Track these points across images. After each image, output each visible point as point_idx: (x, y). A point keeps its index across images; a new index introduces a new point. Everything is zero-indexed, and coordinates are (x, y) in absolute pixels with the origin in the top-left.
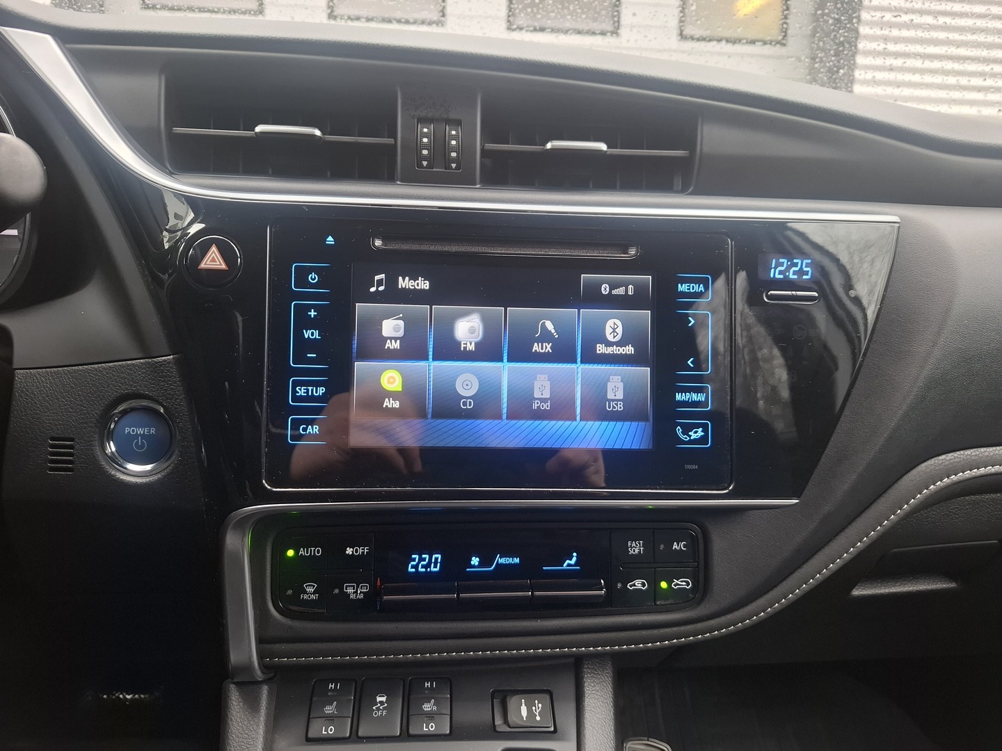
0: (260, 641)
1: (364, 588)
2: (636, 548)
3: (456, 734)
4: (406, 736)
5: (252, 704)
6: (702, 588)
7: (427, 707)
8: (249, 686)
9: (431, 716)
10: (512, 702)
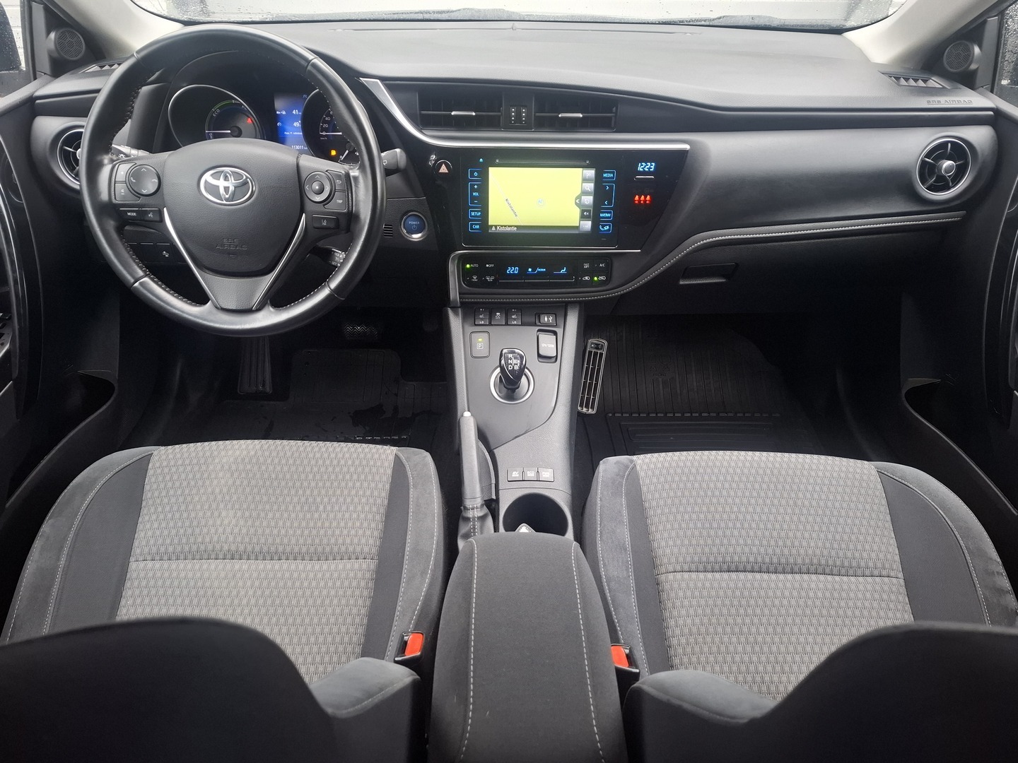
0: (460, 294)
1: (493, 278)
2: (586, 266)
3: (523, 324)
4: (507, 324)
5: (456, 314)
6: (609, 279)
7: (513, 317)
8: (454, 308)
9: (515, 319)
10: (542, 316)
